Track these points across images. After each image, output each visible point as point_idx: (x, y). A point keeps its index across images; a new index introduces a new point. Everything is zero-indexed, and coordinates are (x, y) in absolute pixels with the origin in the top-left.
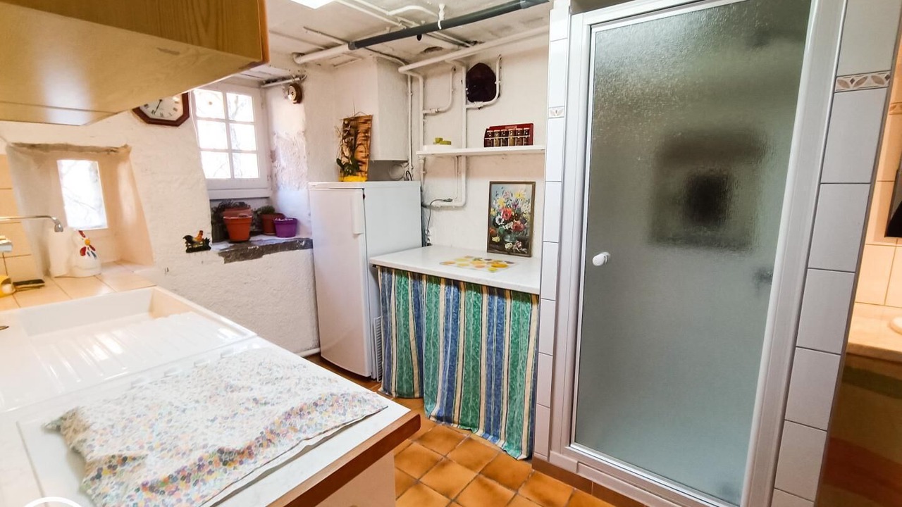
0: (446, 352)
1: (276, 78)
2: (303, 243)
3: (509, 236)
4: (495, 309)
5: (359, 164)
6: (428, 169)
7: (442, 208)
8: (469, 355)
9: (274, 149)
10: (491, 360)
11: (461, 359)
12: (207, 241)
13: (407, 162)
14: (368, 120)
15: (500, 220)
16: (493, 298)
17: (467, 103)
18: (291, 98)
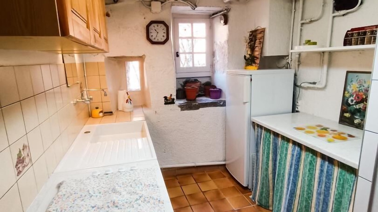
0: (288, 189)
1: (216, 12)
2: (222, 103)
3: (359, 114)
4: (325, 170)
5: (255, 58)
6: (302, 61)
7: (308, 88)
8: (303, 196)
9: (214, 51)
10: (319, 206)
11: (297, 197)
12: (173, 99)
13: (288, 56)
14: (263, 31)
15: (352, 101)
16: (324, 162)
17: (333, 12)
18: (222, 22)
